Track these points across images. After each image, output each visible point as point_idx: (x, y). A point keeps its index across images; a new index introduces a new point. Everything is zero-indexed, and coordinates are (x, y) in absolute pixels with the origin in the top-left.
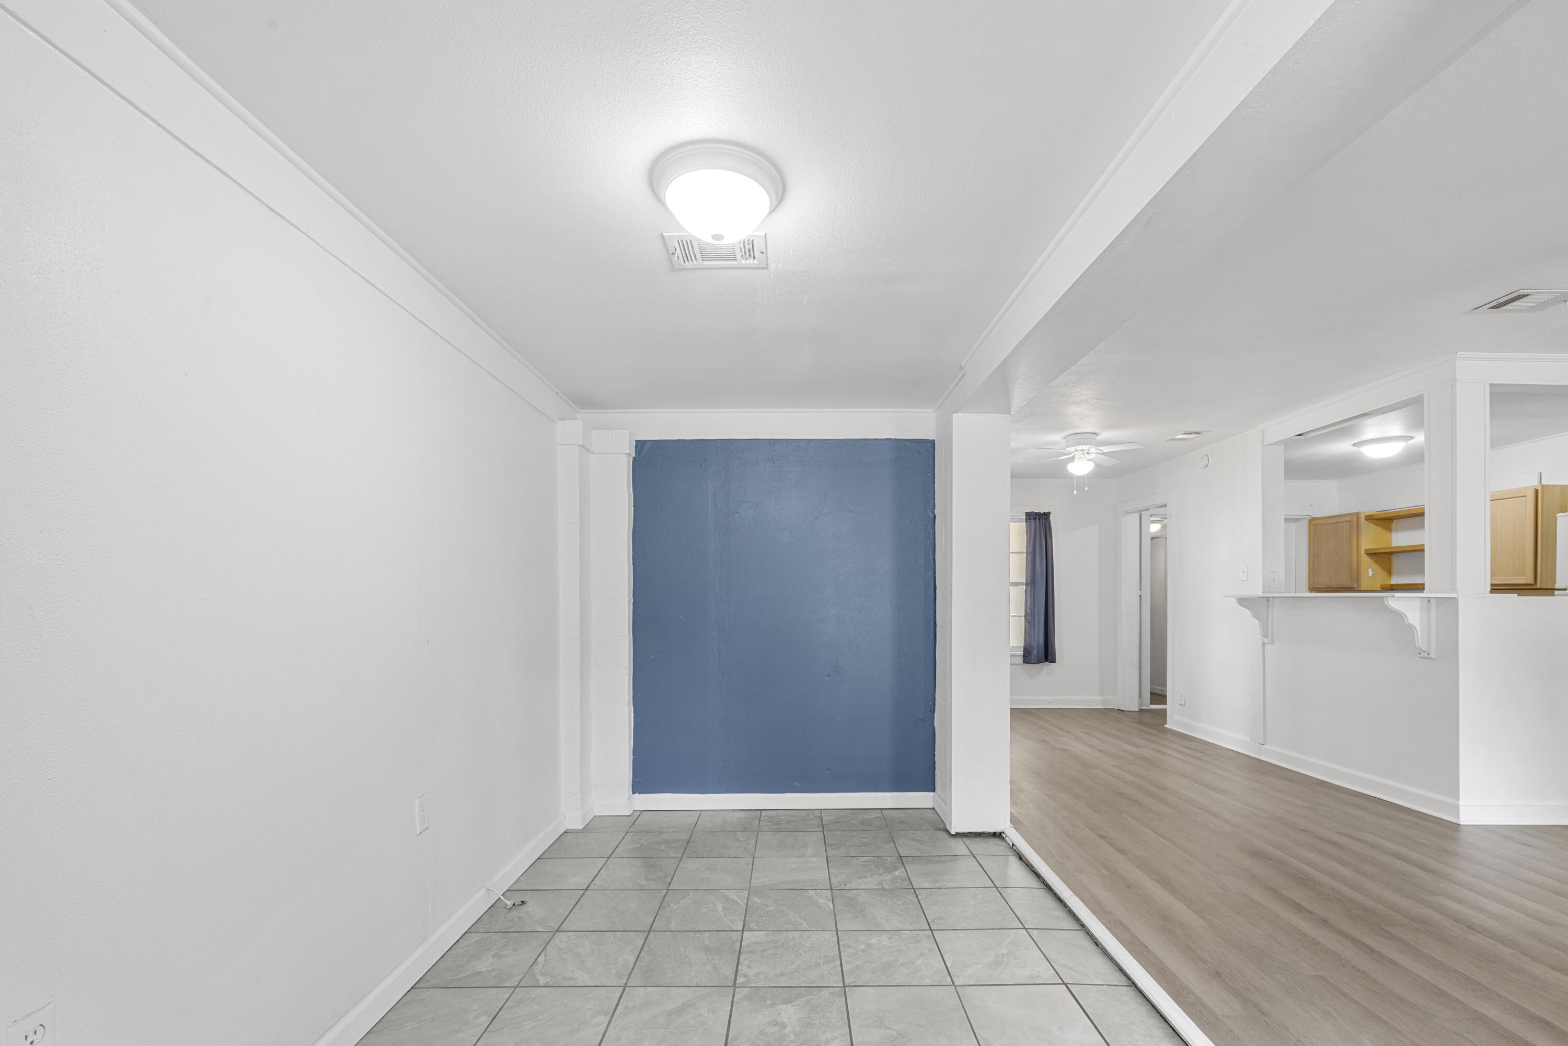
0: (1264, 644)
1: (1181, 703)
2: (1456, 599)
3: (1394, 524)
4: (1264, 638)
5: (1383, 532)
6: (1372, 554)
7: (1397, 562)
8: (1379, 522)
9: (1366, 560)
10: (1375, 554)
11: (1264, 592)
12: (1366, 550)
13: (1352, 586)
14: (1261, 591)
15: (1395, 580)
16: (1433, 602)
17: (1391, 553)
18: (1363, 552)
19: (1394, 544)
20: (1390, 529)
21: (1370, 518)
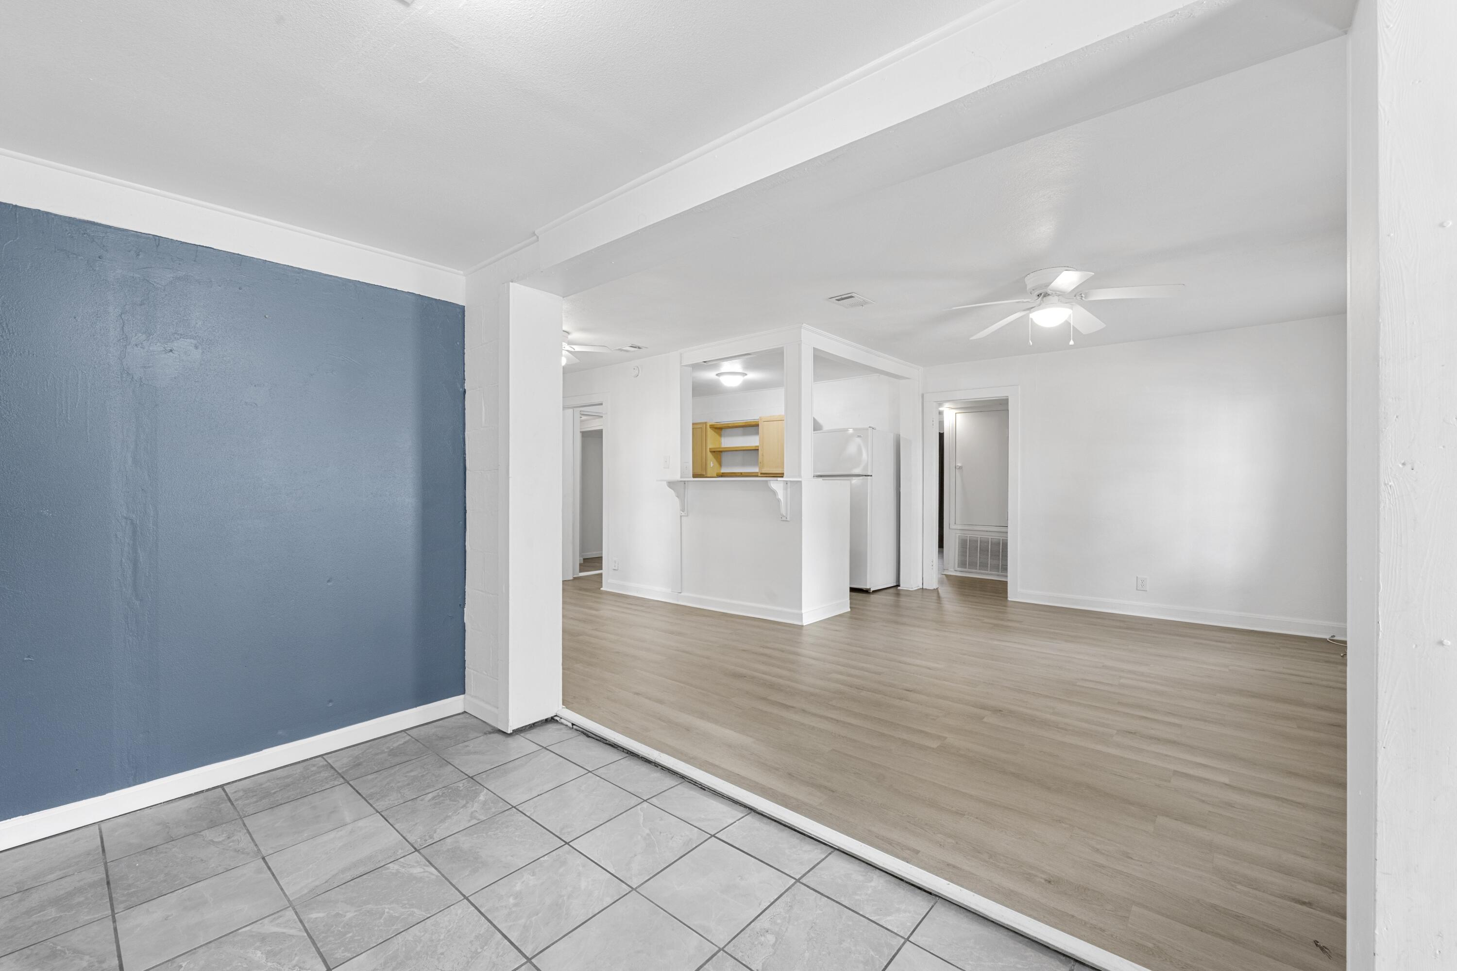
0: (681, 516)
1: (614, 568)
2: (800, 482)
3: (723, 432)
4: (681, 512)
5: (717, 436)
6: (713, 452)
7: (725, 457)
8: (716, 430)
9: (710, 455)
10: (714, 452)
11: (681, 477)
12: (710, 449)
13: (702, 474)
14: (680, 476)
15: (724, 470)
16: (789, 484)
17: (721, 452)
18: (708, 450)
19: (723, 446)
20: (720, 435)
21: (712, 427)
